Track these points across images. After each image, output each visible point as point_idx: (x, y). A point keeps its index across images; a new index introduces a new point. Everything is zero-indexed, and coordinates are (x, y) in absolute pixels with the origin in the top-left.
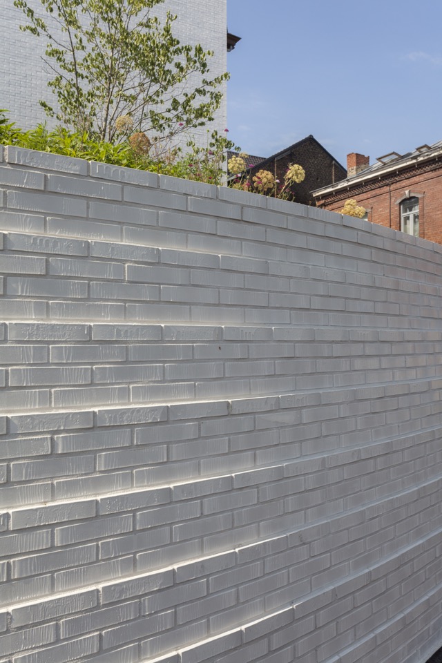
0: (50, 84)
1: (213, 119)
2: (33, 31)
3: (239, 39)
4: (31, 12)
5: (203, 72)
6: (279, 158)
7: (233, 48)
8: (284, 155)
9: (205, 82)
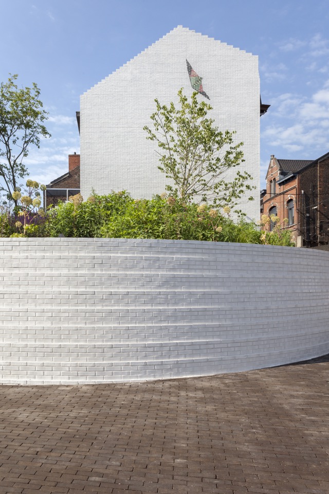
0: (160, 160)
1: (244, 161)
2: (151, 139)
3: (269, 106)
4: (150, 131)
5: (230, 143)
6: (321, 160)
7: (266, 111)
8: (325, 158)
9: (231, 148)
